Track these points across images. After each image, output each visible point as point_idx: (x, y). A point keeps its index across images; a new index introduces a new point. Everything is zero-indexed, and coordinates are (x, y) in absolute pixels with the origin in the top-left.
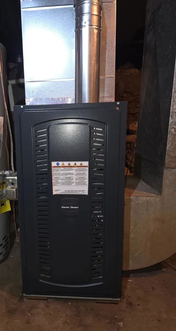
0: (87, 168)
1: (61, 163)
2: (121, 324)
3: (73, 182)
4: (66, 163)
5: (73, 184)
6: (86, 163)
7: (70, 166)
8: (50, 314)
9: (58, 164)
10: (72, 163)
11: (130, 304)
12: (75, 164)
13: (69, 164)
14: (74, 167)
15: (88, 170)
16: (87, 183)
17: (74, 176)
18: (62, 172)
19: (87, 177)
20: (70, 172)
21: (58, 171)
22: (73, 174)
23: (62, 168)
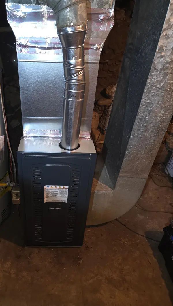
0: (68, 189)
1: (50, 186)
2: (81, 261)
3: (58, 196)
4: (54, 186)
5: (58, 197)
6: (67, 187)
7: (56, 188)
8: (41, 257)
9: (48, 187)
10: (58, 186)
11: (87, 248)
12: (60, 187)
13: (56, 187)
14: (58, 188)
15: (68, 190)
16: (67, 197)
17: (59, 193)
18: (51, 191)
19: (67, 193)
20: (56, 191)
21: (48, 190)
22: (58, 192)
23: (51, 189)
